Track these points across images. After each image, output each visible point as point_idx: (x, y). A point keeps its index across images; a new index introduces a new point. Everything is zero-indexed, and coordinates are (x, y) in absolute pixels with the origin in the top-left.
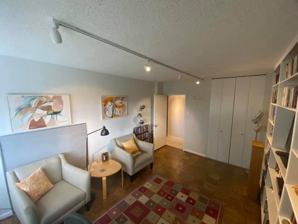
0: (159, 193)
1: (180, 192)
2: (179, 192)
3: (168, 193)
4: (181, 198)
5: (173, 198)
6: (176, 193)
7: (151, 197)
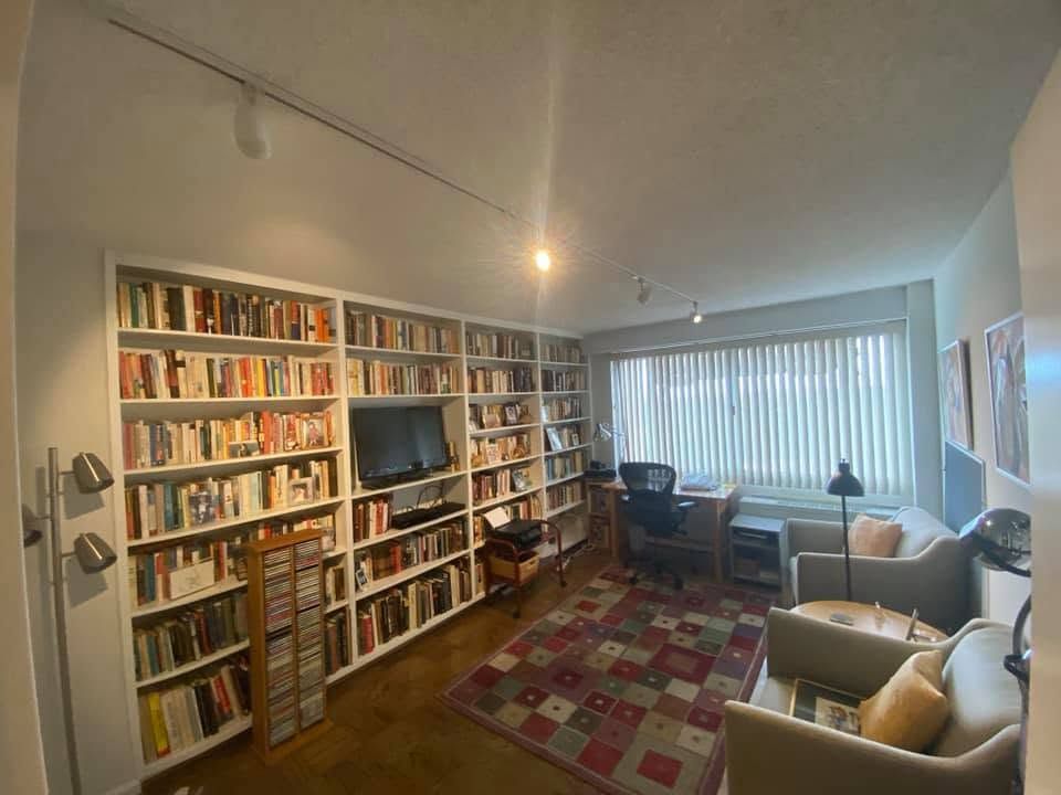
0: (640, 712)
1: (558, 724)
2: (567, 723)
3: (605, 716)
4: (558, 705)
5: (590, 702)
6: (575, 719)
7: (661, 698)
